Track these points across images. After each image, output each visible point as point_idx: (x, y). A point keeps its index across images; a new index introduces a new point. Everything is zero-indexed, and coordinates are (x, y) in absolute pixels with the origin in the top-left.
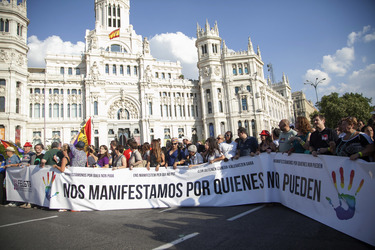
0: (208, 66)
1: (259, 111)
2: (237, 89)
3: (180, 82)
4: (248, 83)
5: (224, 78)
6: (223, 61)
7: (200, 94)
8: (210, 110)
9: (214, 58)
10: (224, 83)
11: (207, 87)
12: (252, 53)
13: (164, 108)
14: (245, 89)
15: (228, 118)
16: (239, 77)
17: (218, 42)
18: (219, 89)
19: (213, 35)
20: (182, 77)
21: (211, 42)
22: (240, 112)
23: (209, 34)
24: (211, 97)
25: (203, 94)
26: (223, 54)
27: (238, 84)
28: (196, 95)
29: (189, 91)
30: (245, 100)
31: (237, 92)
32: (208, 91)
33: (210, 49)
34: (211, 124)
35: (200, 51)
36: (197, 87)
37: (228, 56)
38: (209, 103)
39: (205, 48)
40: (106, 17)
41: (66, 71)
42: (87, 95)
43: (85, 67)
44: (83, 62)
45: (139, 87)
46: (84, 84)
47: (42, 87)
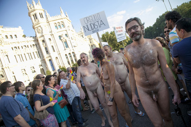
0: (40, 26)
1: (74, 47)
2: (60, 37)
3: (24, 39)
4: (65, 32)
5: (51, 32)
6: (48, 22)
7: (39, 44)
8: (47, 52)
9: (42, 22)
10: (52, 35)
11: (42, 38)
12: (63, 15)
13: (17, 57)
14: (64, 36)
15: (59, 54)
16: (60, 30)
17: (41, 11)
18: (50, 39)
19: (38, 8)
20: (24, 36)
21: (37, 12)
22: (65, 50)
23: (36, 7)
24: (46, 45)
25: (41, 43)
26: (47, 18)
27: (60, 34)
28: (37, 45)
30: (66, 42)
31: (60, 39)
32: (44, 41)
33: (38, 16)
34: (50, 60)
35: (32, 17)
36: (36, 40)
37: (50, 19)
38: (46, 48)
39: (35, 16)
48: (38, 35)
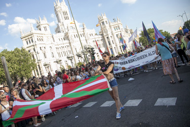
0: (106, 29)
2: (117, 35)
3: (97, 36)
4: (120, 32)
5: (112, 32)
6: (110, 26)
7: (104, 39)
8: (110, 44)
9: (107, 26)
10: (112, 34)
14: (119, 35)
15: (116, 46)
16: (117, 31)
17: (106, 20)
18: (111, 36)
19: (105, 18)
20: (96, 34)
21: (104, 21)
24: (109, 40)
25: (106, 39)
26: (109, 24)
27: (117, 33)
28: (103, 39)
29: (101, 39)
32: (108, 38)
33: (105, 23)
34: (111, 49)
35: (101, 24)
36: (103, 37)
37: (111, 24)
38: (109, 42)
39: (103, 23)
40: (63, 16)
41: (61, 40)
42: (72, 47)
43: (67, 37)
44: (65, 35)
45: (86, 41)
46: (70, 43)
47: (57, 47)
48: (105, 34)
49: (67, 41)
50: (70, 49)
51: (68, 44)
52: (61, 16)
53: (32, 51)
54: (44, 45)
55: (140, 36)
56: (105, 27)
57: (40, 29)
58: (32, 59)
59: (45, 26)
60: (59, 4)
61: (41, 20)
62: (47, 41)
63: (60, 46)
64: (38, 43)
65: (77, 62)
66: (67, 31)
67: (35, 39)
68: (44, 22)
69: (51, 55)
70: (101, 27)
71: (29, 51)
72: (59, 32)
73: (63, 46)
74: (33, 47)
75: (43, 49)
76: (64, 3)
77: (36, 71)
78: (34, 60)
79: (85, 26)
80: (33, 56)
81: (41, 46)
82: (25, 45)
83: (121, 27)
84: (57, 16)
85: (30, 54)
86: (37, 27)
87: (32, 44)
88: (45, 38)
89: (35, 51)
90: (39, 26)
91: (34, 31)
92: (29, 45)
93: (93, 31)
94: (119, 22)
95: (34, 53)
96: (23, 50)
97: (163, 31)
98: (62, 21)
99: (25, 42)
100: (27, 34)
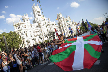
3: (56, 26)
4: (69, 24)
5: (65, 23)
6: (64, 20)
8: (63, 30)
10: (65, 25)
11: (62, 26)
15: (67, 31)
16: (67, 23)
17: (62, 17)
19: (61, 15)
20: (56, 24)
21: (61, 17)
23: (60, 15)
24: (63, 28)
25: (61, 27)
29: (58, 27)
31: (68, 26)
33: (61, 18)
34: (64, 33)
35: (59, 19)
36: (60, 26)
37: (65, 19)
38: (63, 29)
40: (37, 14)
41: (36, 27)
42: (42, 31)
43: (39, 26)
44: (38, 25)
45: (50, 28)
46: (41, 29)
47: (34, 31)
48: (61, 25)
49: (39, 28)
50: (41, 33)
51: (40, 30)
52: (36, 14)
53: (20, 33)
54: (26, 30)
55: (81, 26)
56: (61, 20)
57: (24, 21)
58: (20, 37)
59: (27, 19)
60: (35, 7)
61: (25, 16)
62: (28, 28)
63: (36, 31)
64: (23, 28)
65: (45, 40)
66: (39, 22)
67: (21, 26)
68: (26, 17)
69: (30, 36)
70: (59, 21)
71: (18, 33)
72: (35, 23)
73: (37, 30)
74: (20, 31)
75: (26, 32)
76: (38, 6)
77: (21, 45)
78: (21, 38)
79: (50, 20)
80: (20, 36)
81: (25, 30)
82: (16, 30)
83: (70, 21)
84: (34, 14)
85: (18, 35)
86: (23, 20)
87: (19, 29)
88: (27, 26)
89: (21, 33)
90: (24, 19)
91: (21, 22)
92: (18, 30)
93: (54, 23)
94: (69, 18)
95: (21, 35)
96: (14, 32)
97: (94, 24)
98: (37, 17)
99: (15, 28)
100: (17, 24)
